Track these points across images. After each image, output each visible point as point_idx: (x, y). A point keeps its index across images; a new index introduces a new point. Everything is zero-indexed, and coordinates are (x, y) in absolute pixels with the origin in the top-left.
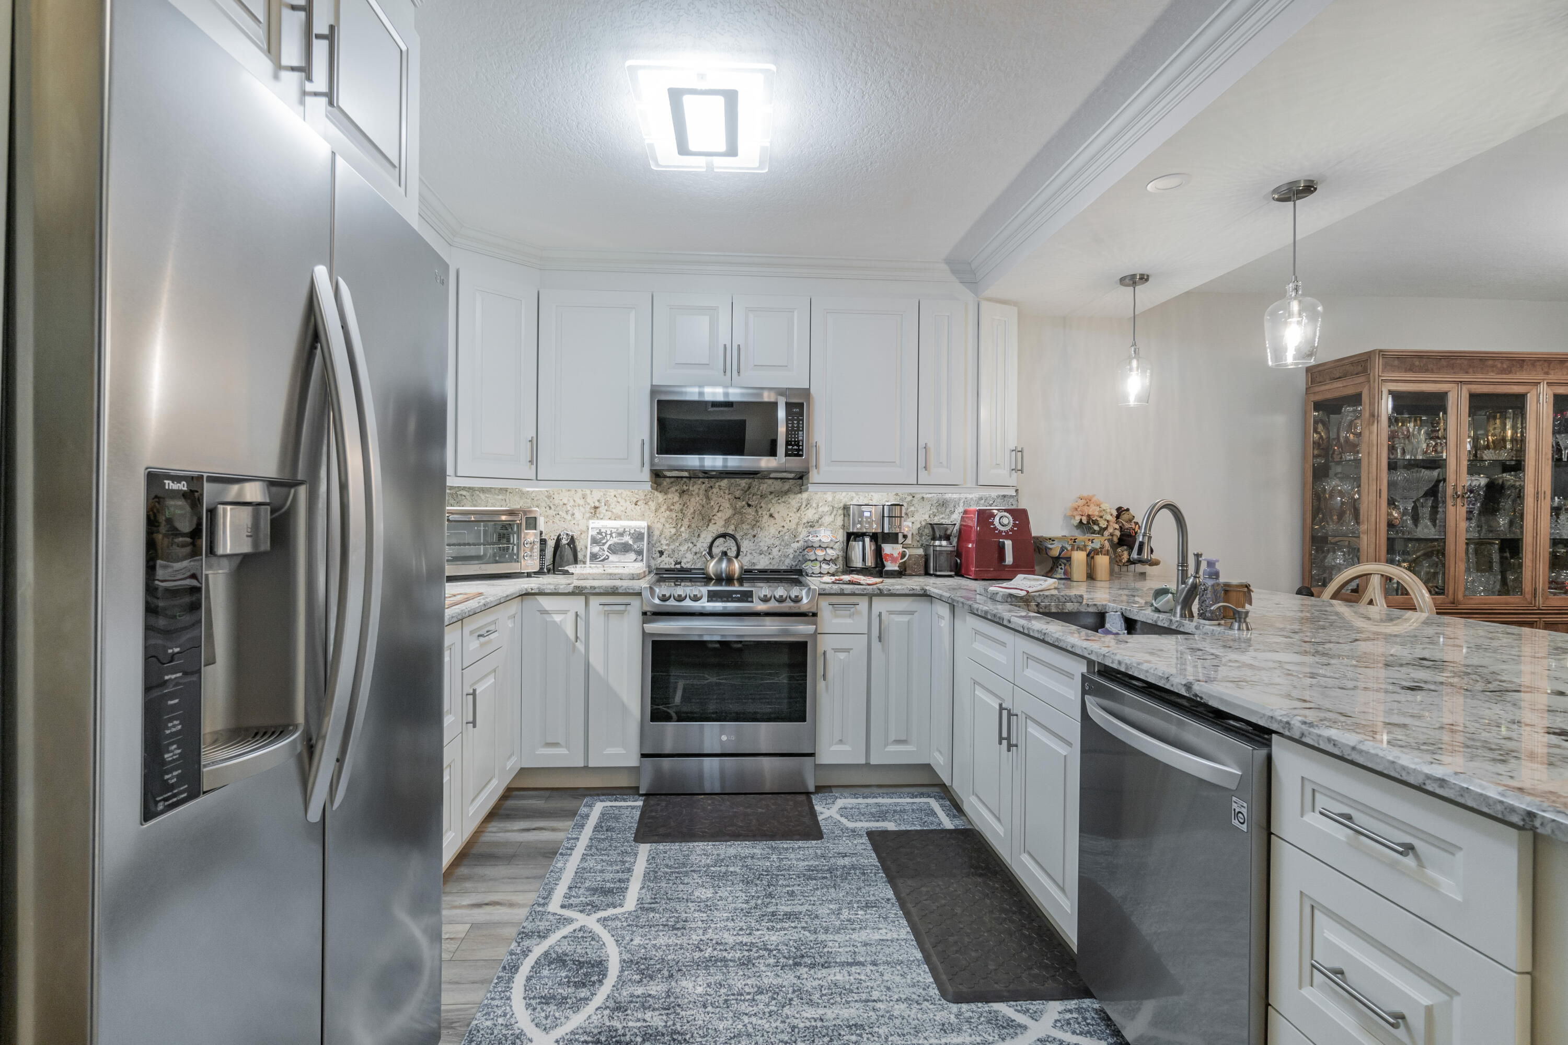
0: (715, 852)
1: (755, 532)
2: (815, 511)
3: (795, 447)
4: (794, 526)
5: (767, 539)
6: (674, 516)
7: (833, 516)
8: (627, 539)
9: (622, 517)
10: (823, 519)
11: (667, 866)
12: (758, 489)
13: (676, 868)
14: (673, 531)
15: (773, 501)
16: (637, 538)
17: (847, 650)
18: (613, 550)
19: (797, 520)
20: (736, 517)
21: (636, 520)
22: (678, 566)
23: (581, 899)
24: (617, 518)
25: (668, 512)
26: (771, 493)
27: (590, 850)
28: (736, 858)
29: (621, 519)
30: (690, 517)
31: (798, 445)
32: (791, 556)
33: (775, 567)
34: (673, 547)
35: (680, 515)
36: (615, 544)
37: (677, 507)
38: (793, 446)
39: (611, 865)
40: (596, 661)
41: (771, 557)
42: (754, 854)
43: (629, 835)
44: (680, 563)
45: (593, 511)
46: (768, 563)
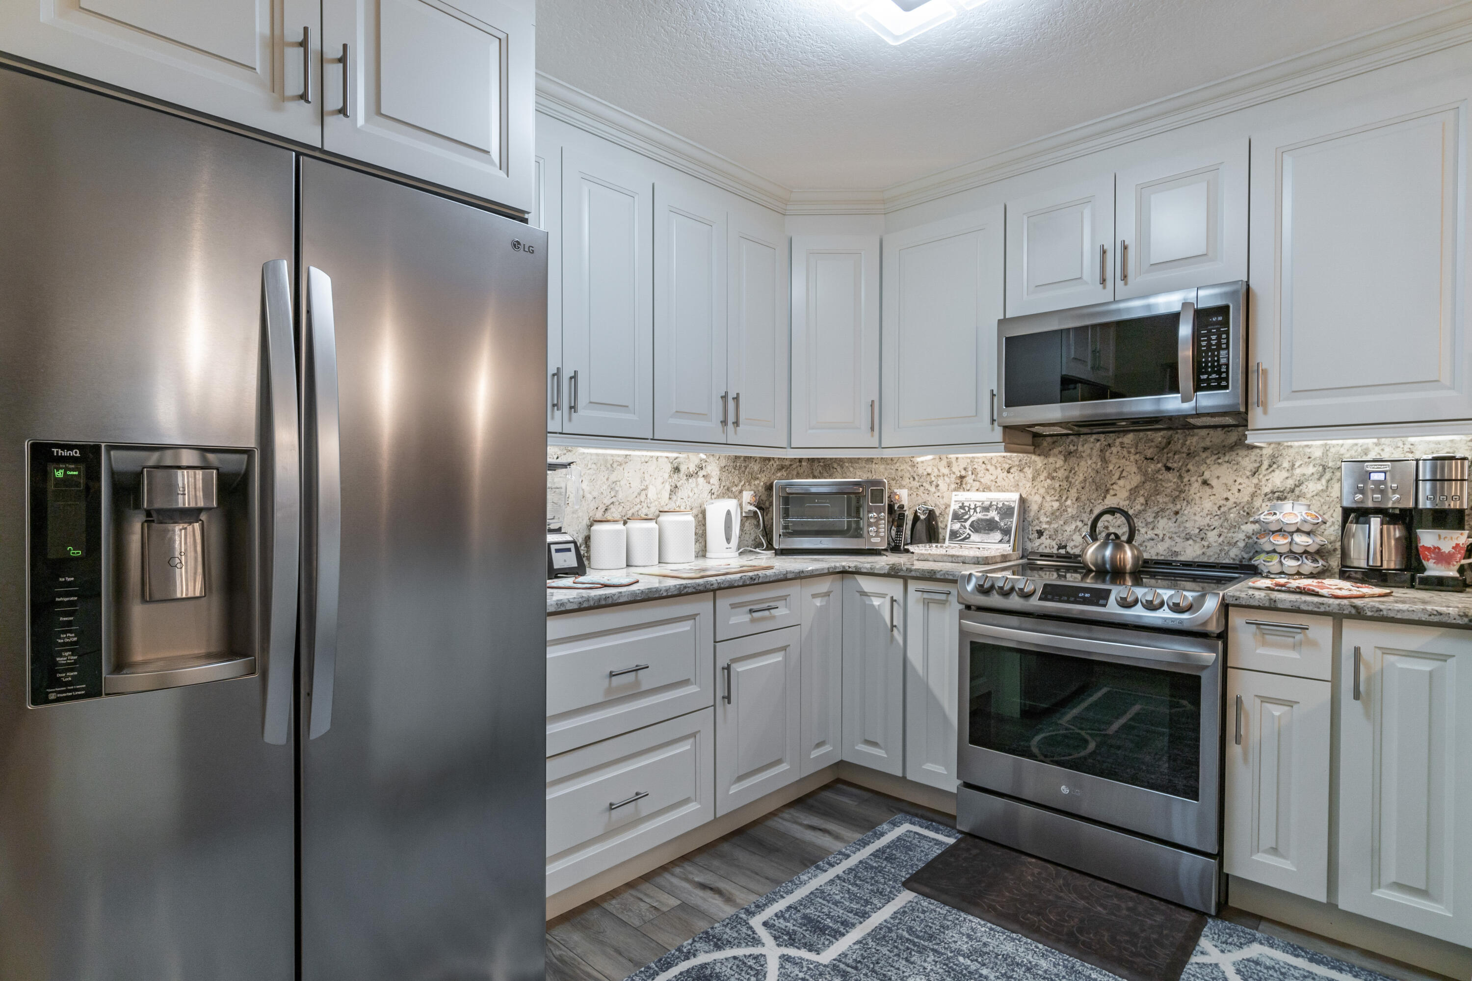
0: (985, 939)
1: (1179, 507)
2: (1286, 474)
3: (1214, 376)
4: (1247, 498)
5: (1197, 518)
6: (1057, 485)
7: (1324, 481)
8: (993, 514)
9: (992, 488)
10: (1303, 487)
11: (910, 930)
12: (1183, 444)
13: (918, 937)
14: (1056, 505)
15: (1208, 461)
16: (1005, 513)
17: (1290, 704)
18: (976, 527)
19: (1251, 489)
20: (1148, 485)
21: (1008, 491)
22: (1063, 551)
23: (788, 924)
24: (986, 489)
25: (1048, 481)
26: (1205, 449)
27: (849, 874)
28: (1006, 959)
29: (990, 491)
30: (1079, 487)
31: (1219, 372)
32: (1241, 544)
33: (1212, 560)
34: (1056, 526)
35: (1065, 484)
36: (979, 520)
37: (1061, 474)
38: (1210, 374)
39: (851, 901)
40: (915, 656)
41: (1206, 544)
42: (1036, 965)
43: (904, 874)
44: (1065, 547)
45: (959, 481)
46: (1199, 552)
